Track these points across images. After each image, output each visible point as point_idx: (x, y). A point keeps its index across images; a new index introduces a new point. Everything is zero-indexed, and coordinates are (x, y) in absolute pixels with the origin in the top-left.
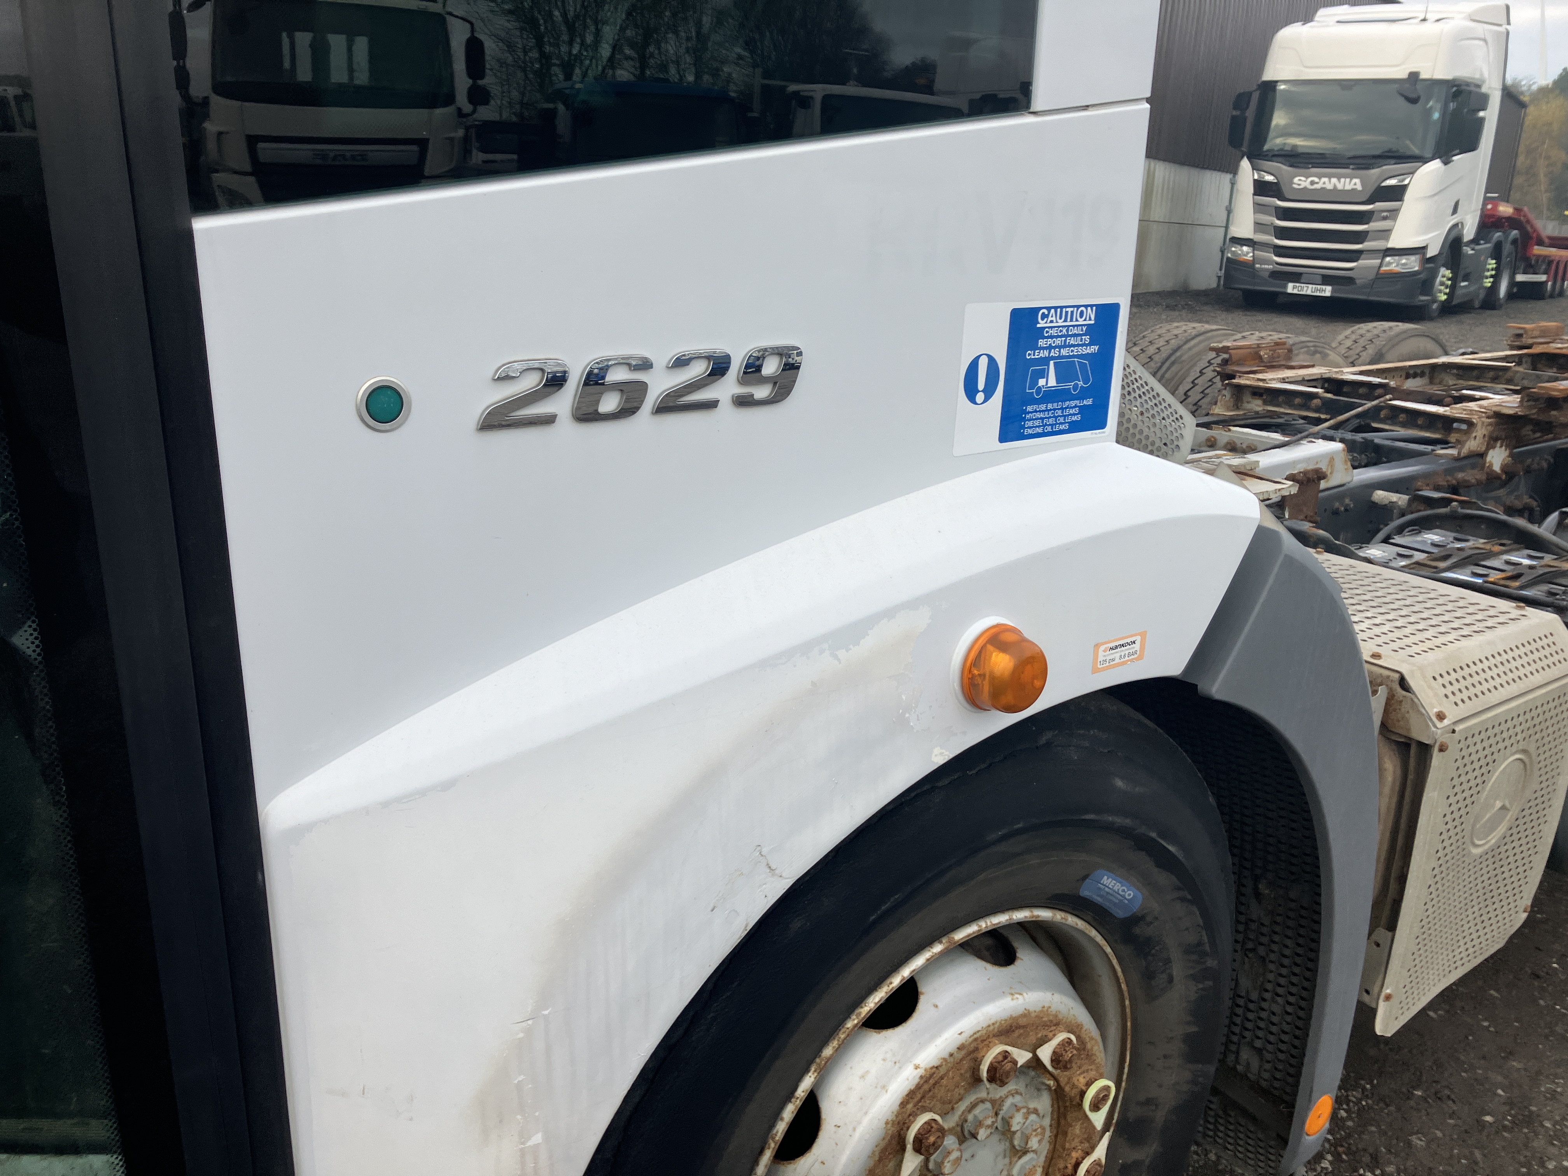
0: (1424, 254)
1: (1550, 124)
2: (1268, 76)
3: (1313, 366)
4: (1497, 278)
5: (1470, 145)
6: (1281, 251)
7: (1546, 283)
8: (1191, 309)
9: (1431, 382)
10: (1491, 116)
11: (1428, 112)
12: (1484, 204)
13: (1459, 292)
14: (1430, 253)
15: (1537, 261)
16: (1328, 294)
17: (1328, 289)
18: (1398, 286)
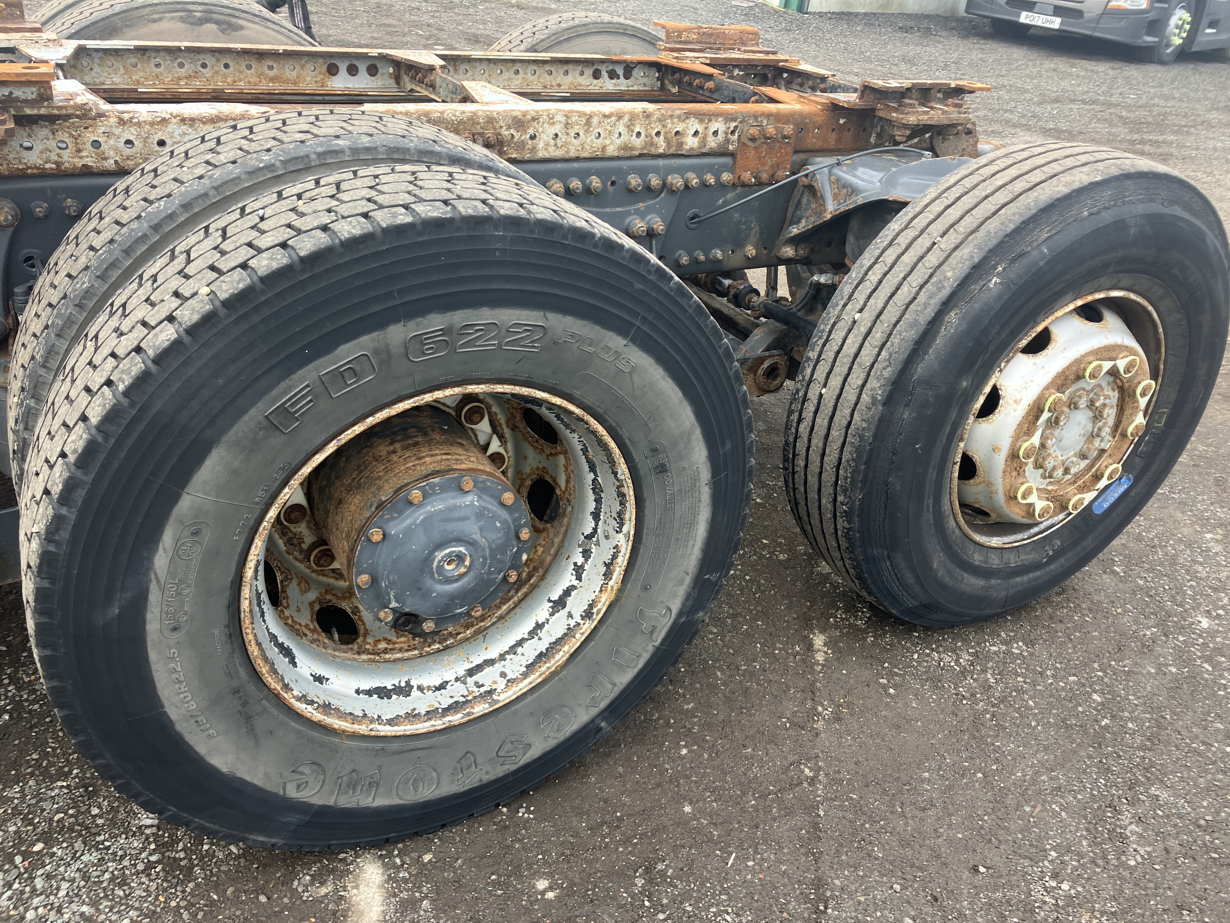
16: (1056, 26)
17: (1058, 20)
18: (1123, 23)
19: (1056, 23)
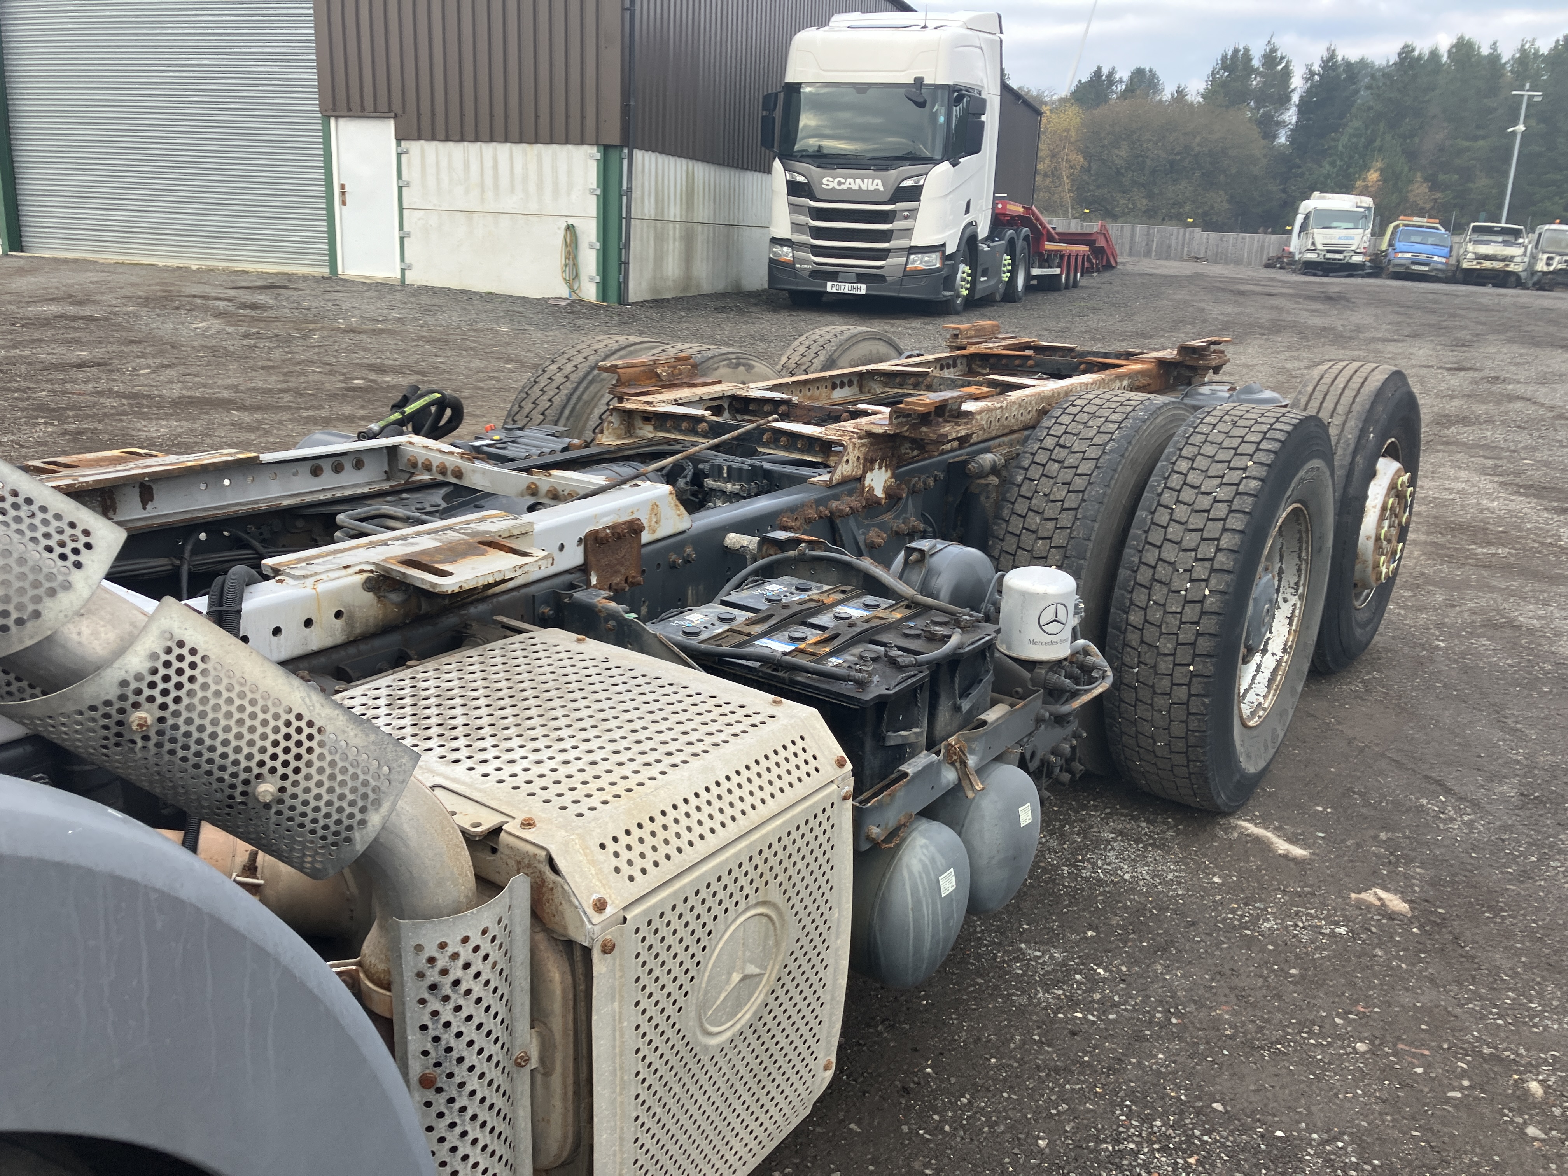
0: (944, 252)
1: (1068, 131)
2: (790, 78)
3: (720, 382)
4: (1013, 273)
5: (975, 149)
6: (818, 251)
7: (1060, 276)
8: (740, 311)
9: (861, 391)
10: (991, 120)
11: (934, 117)
12: (995, 204)
13: (979, 287)
14: (949, 251)
15: (1049, 255)
16: (863, 292)
17: (863, 286)
18: (924, 283)
19: (862, 289)
